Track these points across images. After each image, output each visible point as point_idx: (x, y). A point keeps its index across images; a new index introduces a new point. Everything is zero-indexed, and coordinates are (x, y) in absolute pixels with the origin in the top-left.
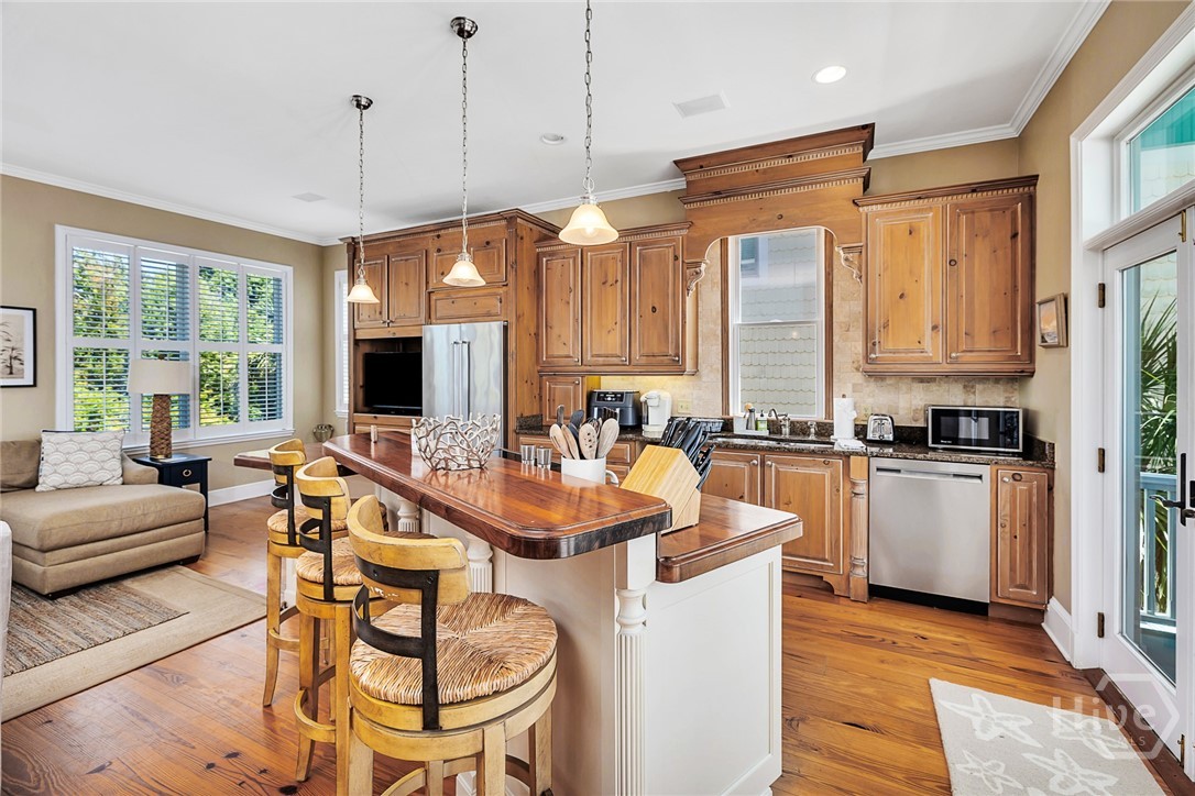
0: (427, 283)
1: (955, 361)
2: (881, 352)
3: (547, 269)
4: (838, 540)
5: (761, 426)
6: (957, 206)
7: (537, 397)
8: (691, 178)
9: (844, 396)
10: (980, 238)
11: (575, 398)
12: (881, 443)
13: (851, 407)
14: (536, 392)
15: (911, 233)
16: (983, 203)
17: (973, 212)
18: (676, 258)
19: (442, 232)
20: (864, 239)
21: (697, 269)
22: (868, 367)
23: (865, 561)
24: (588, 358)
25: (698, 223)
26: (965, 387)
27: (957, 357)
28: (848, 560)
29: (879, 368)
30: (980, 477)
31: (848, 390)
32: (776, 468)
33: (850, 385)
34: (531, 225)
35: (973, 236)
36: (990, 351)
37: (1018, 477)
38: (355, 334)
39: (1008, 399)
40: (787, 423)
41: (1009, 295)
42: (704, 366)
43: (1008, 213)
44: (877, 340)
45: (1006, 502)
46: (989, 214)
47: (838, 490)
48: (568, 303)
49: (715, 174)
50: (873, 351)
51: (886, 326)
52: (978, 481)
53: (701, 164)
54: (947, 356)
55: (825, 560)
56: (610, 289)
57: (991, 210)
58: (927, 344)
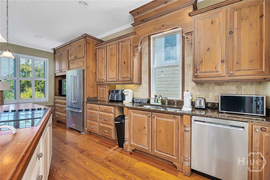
0: (68, 59)
1: (231, 75)
2: (200, 73)
3: (98, 53)
4: (178, 149)
5: (159, 101)
6: (233, 8)
7: (96, 92)
8: (135, 17)
9: (187, 91)
10: (244, 20)
11: (105, 92)
12: (200, 109)
13: (190, 95)
14: (96, 90)
15: (212, 23)
16: (246, 4)
17: (241, 10)
18: (131, 45)
19: (71, 44)
20: (193, 29)
21: (137, 48)
22: (195, 79)
23: (190, 159)
24: (108, 79)
25: (137, 32)
26: (237, 87)
27: (233, 73)
28: (182, 157)
29: (199, 79)
30: (243, 128)
31: (190, 89)
32: (156, 118)
33: (191, 87)
34: (93, 40)
35: (240, 19)
36: (248, 70)
37: (264, 130)
38: (55, 75)
39: (257, 92)
40: (167, 101)
41: (259, 44)
42: (143, 81)
43: (258, 7)
44: (198, 68)
45: (257, 141)
46: (248, 9)
47: (179, 128)
48: (103, 63)
49: (142, 14)
50: (196, 72)
51: (201, 62)
52: (242, 129)
53: (138, 11)
54: (228, 73)
55: (173, 156)
56: (113, 57)
57: (249, 7)
58: (219, 68)
